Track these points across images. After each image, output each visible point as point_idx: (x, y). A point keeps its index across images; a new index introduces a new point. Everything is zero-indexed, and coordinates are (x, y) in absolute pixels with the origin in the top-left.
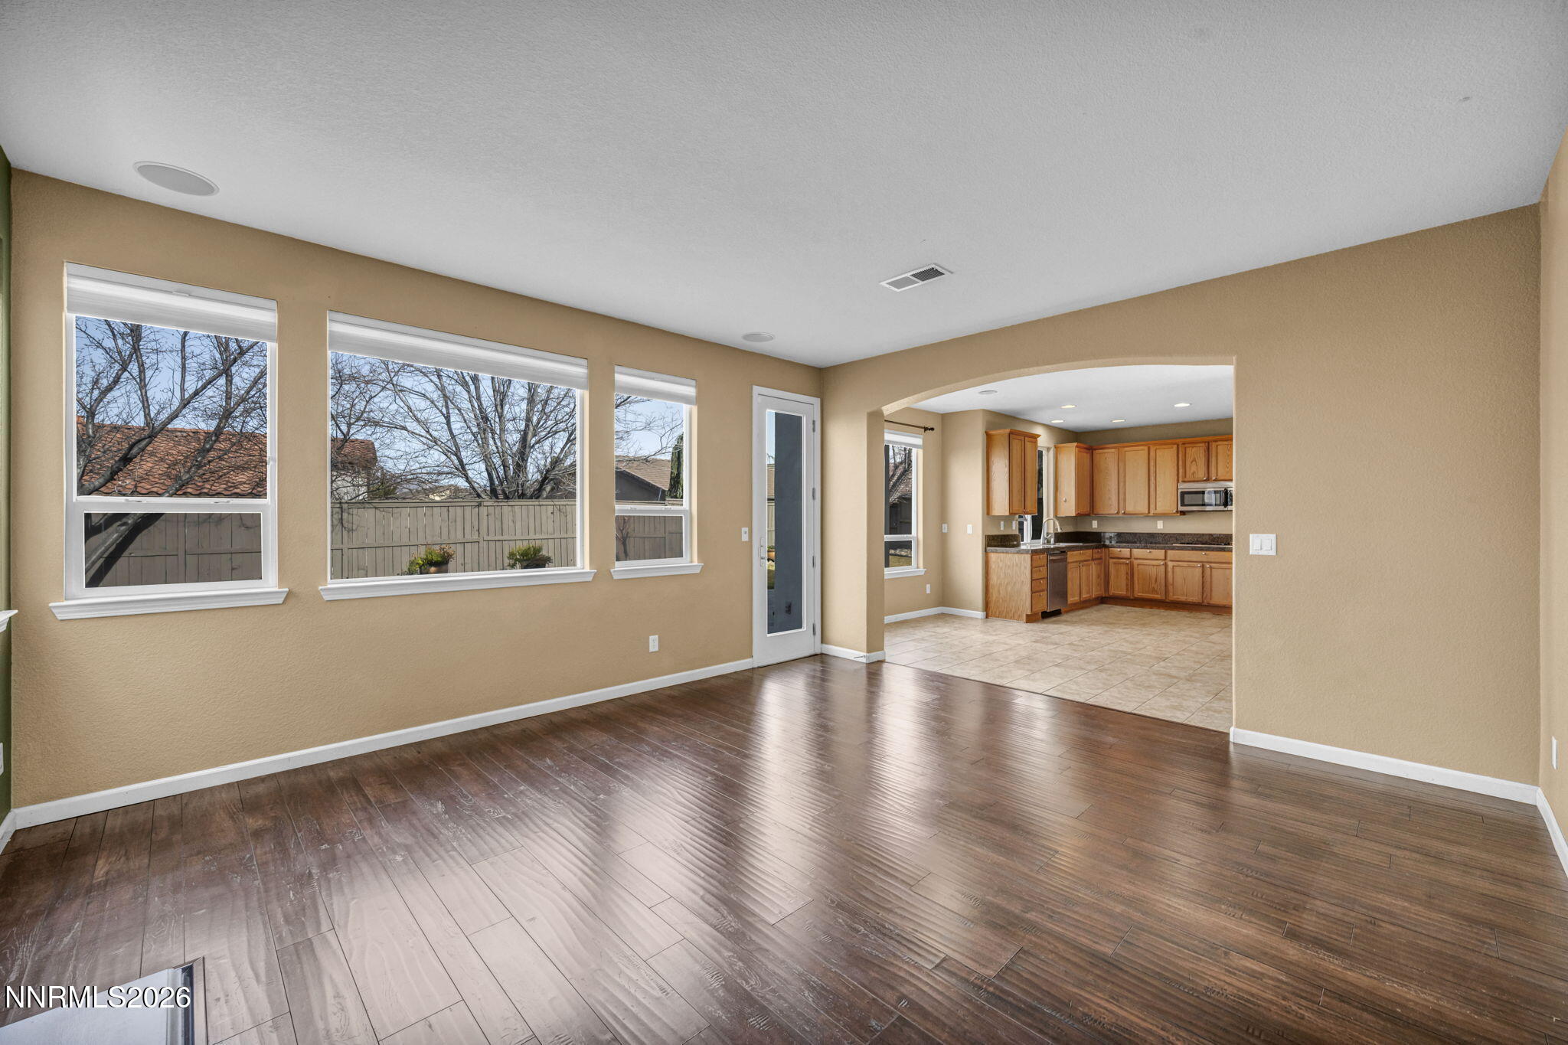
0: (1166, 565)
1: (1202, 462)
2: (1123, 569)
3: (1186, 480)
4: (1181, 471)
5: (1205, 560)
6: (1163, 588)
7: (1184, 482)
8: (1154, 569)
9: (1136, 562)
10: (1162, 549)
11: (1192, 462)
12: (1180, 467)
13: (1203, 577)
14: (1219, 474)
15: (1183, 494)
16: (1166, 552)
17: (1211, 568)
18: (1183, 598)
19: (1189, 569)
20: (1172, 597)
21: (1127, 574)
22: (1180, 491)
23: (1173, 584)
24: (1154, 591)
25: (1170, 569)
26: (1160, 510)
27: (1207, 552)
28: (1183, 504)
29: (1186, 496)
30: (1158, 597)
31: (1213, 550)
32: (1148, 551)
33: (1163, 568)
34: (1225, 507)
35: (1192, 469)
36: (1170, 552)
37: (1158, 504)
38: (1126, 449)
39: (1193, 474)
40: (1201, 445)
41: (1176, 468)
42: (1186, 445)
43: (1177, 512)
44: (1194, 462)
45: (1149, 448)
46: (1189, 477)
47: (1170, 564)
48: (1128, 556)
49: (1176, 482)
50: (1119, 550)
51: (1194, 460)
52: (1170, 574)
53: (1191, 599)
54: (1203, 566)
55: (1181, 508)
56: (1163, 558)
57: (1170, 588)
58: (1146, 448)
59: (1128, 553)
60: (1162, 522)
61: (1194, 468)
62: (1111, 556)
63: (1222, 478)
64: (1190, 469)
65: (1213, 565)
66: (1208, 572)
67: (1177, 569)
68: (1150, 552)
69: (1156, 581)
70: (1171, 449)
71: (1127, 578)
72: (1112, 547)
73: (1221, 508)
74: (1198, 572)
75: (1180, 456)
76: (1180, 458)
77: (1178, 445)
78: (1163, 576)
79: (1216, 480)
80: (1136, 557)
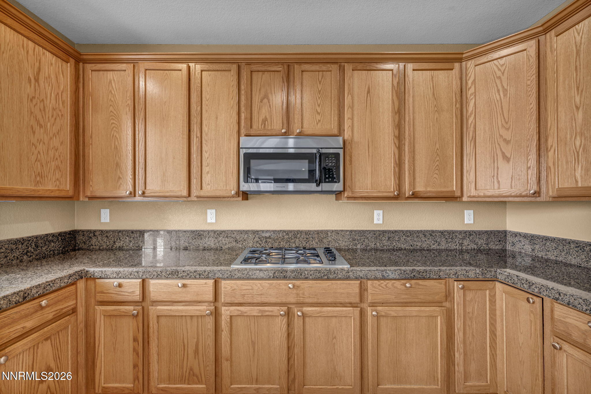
0: (216, 314)
1: (278, 101)
2: (126, 329)
3: (252, 132)
4: (243, 116)
5: (292, 299)
7: (248, 136)
8: (191, 325)
9: (154, 311)
11: (261, 101)
12: (243, 109)
13: (289, 335)
14: (305, 125)
15: (249, 157)
17: (304, 316)
19: (263, 322)
20: (230, 388)
21: (135, 340)
22: (242, 151)
23: (230, 360)
24: (193, 376)
25: (224, 324)
26: (208, 189)
27: (298, 283)
28: (247, 179)
29: (253, 162)
30: (201, 388)
33: (210, 322)
34: (318, 185)
35: (262, 112)
37: (207, 178)
39: (265, 121)
40: (278, 68)
41: (236, 108)
42: (254, 67)
43: (238, 193)
44: (265, 100)
45: (189, 66)
46: (257, 127)
47: (224, 312)
48: (138, 298)
49: (236, 136)
50: (116, 282)
51: (266, 97)
52: (225, 335)
54: (289, 314)
55: (245, 187)
56: (210, 297)
57: (226, 367)
58: (185, 67)
59: (138, 291)
60: (214, 211)
61: (264, 112)
62: (100, 298)
63: (310, 132)
64: (260, 109)
65: (306, 309)
66: (297, 323)
67: (239, 323)
68: (184, 286)
69: (196, 351)
70: (226, 73)
71: (134, 350)
72: (101, 278)
73: (313, 186)
74: (281, 324)
75: (243, 87)
76: (243, 92)
77: (239, 67)
78: (210, 342)
79: (300, 135)
80: (155, 299)
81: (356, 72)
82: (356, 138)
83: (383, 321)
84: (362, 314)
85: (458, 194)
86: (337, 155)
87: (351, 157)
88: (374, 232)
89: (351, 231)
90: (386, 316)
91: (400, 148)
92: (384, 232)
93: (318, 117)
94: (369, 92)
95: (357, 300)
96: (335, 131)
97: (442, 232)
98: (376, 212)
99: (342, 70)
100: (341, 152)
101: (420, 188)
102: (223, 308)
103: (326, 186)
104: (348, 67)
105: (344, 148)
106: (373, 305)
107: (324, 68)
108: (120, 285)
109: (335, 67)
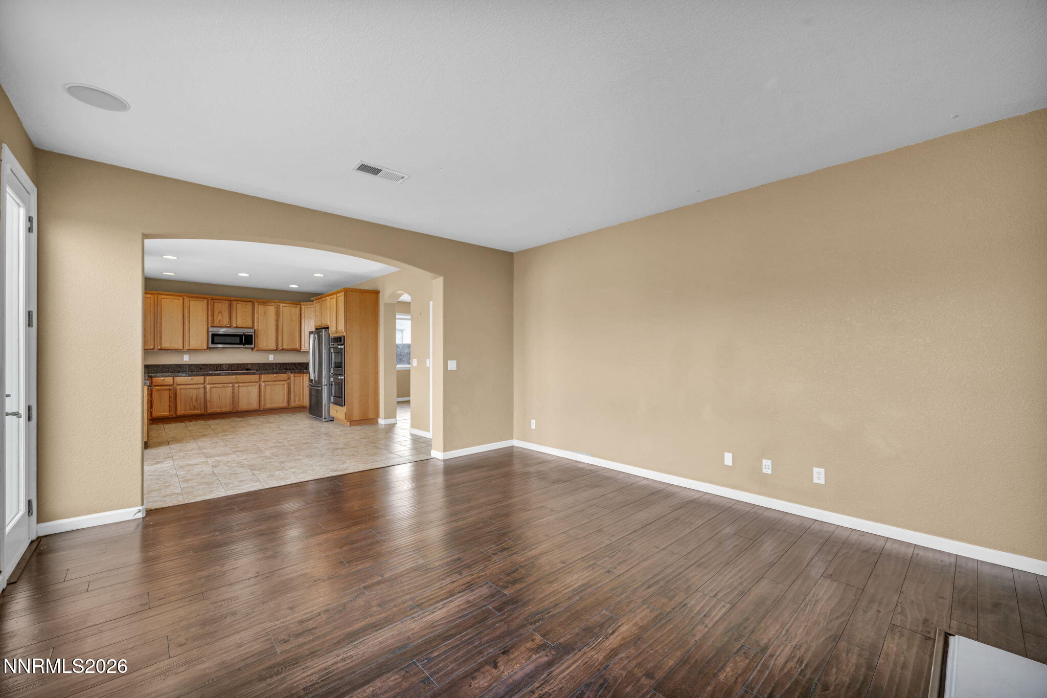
0: (205, 388)
1: (226, 314)
2: (166, 395)
3: (215, 325)
4: (210, 319)
5: (235, 381)
6: (202, 405)
7: (212, 327)
8: (195, 392)
9: (178, 388)
10: (201, 376)
11: (218, 313)
12: (209, 315)
13: (233, 393)
14: (238, 324)
15: (213, 335)
16: (204, 378)
17: (239, 386)
18: (218, 410)
19: (223, 389)
20: (210, 410)
21: (170, 397)
22: (210, 333)
23: (210, 402)
24: (195, 408)
25: (208, 390)
26: (193, 346)
27: (236, 376)
28: (213, 343)
29: (215, 338)
30: (198, 412)
31: (240, 374)
32: (190, 378)
33: (202, 390)
34: (244, 345)
35: (218, 318)
36: (208, 378)
37: (192, 342)
38: (162, 296)
39: (220, 321)
40: (226, 302)
41: (206, 315)
42: (215, 301)
43: (207, 348)
44: (220, 313)
45: (183, 298)
46: (216, 323)
47: (208, 387)
48: (171, 383)
49: (207, 327)
50: (162, 378)
51: (220, 312)
52: (208, 395)
53: (224, 410)
54: (233, 386)
55: (211, 346)
56: (202, 382)
57: (209, 404)
58: (181, 299)
59: (172, 381)
60: (188, 356)
61: (220, 318)
62: (154, 384)
63: (240, 326)
64: (217, 317)
65: (239, 384)
66: (236, 389)
67: (214, 390)
68: (192, 379)
69: (196, 400)
70: (202, 302)
71: (170, 401)
72: (155, 377)
73: (242, 346)
74: (229, 390)
75: (209, 308)
76: (209, 310)
77: (208, 300)
78: (202, 396)
79: (236, 327)
80: (178, 383)
81: (260, 306)
82: (260, 328)
83: (267, 387)
84: (260, 385)
85: (299, 349)
86: (252, 336)
87: (257, 335)
88: (269, 364)
89: (258, 364)
90: (268, 385)
91: (277, 333)
92: (274, 363)
93: (244, 321)
94: (265, 313)
95: (258, 380)
96: (251, 326)
97: (299, 364)
98: (270, 356)
99: (253, 304)
100: (253, 334)
101: (285, 347)
102: (208, 386)
103: (247, 346)
104: (256, 304)
105: (254, 333)
106: (264, 382)
107: (246, 303)
108: (163, 380)
109: (251, 303)
